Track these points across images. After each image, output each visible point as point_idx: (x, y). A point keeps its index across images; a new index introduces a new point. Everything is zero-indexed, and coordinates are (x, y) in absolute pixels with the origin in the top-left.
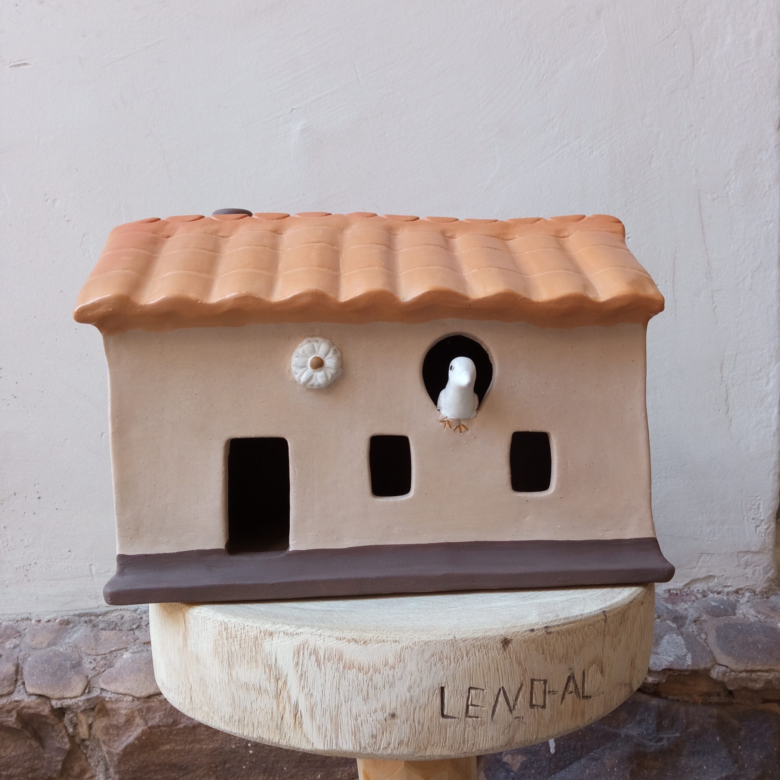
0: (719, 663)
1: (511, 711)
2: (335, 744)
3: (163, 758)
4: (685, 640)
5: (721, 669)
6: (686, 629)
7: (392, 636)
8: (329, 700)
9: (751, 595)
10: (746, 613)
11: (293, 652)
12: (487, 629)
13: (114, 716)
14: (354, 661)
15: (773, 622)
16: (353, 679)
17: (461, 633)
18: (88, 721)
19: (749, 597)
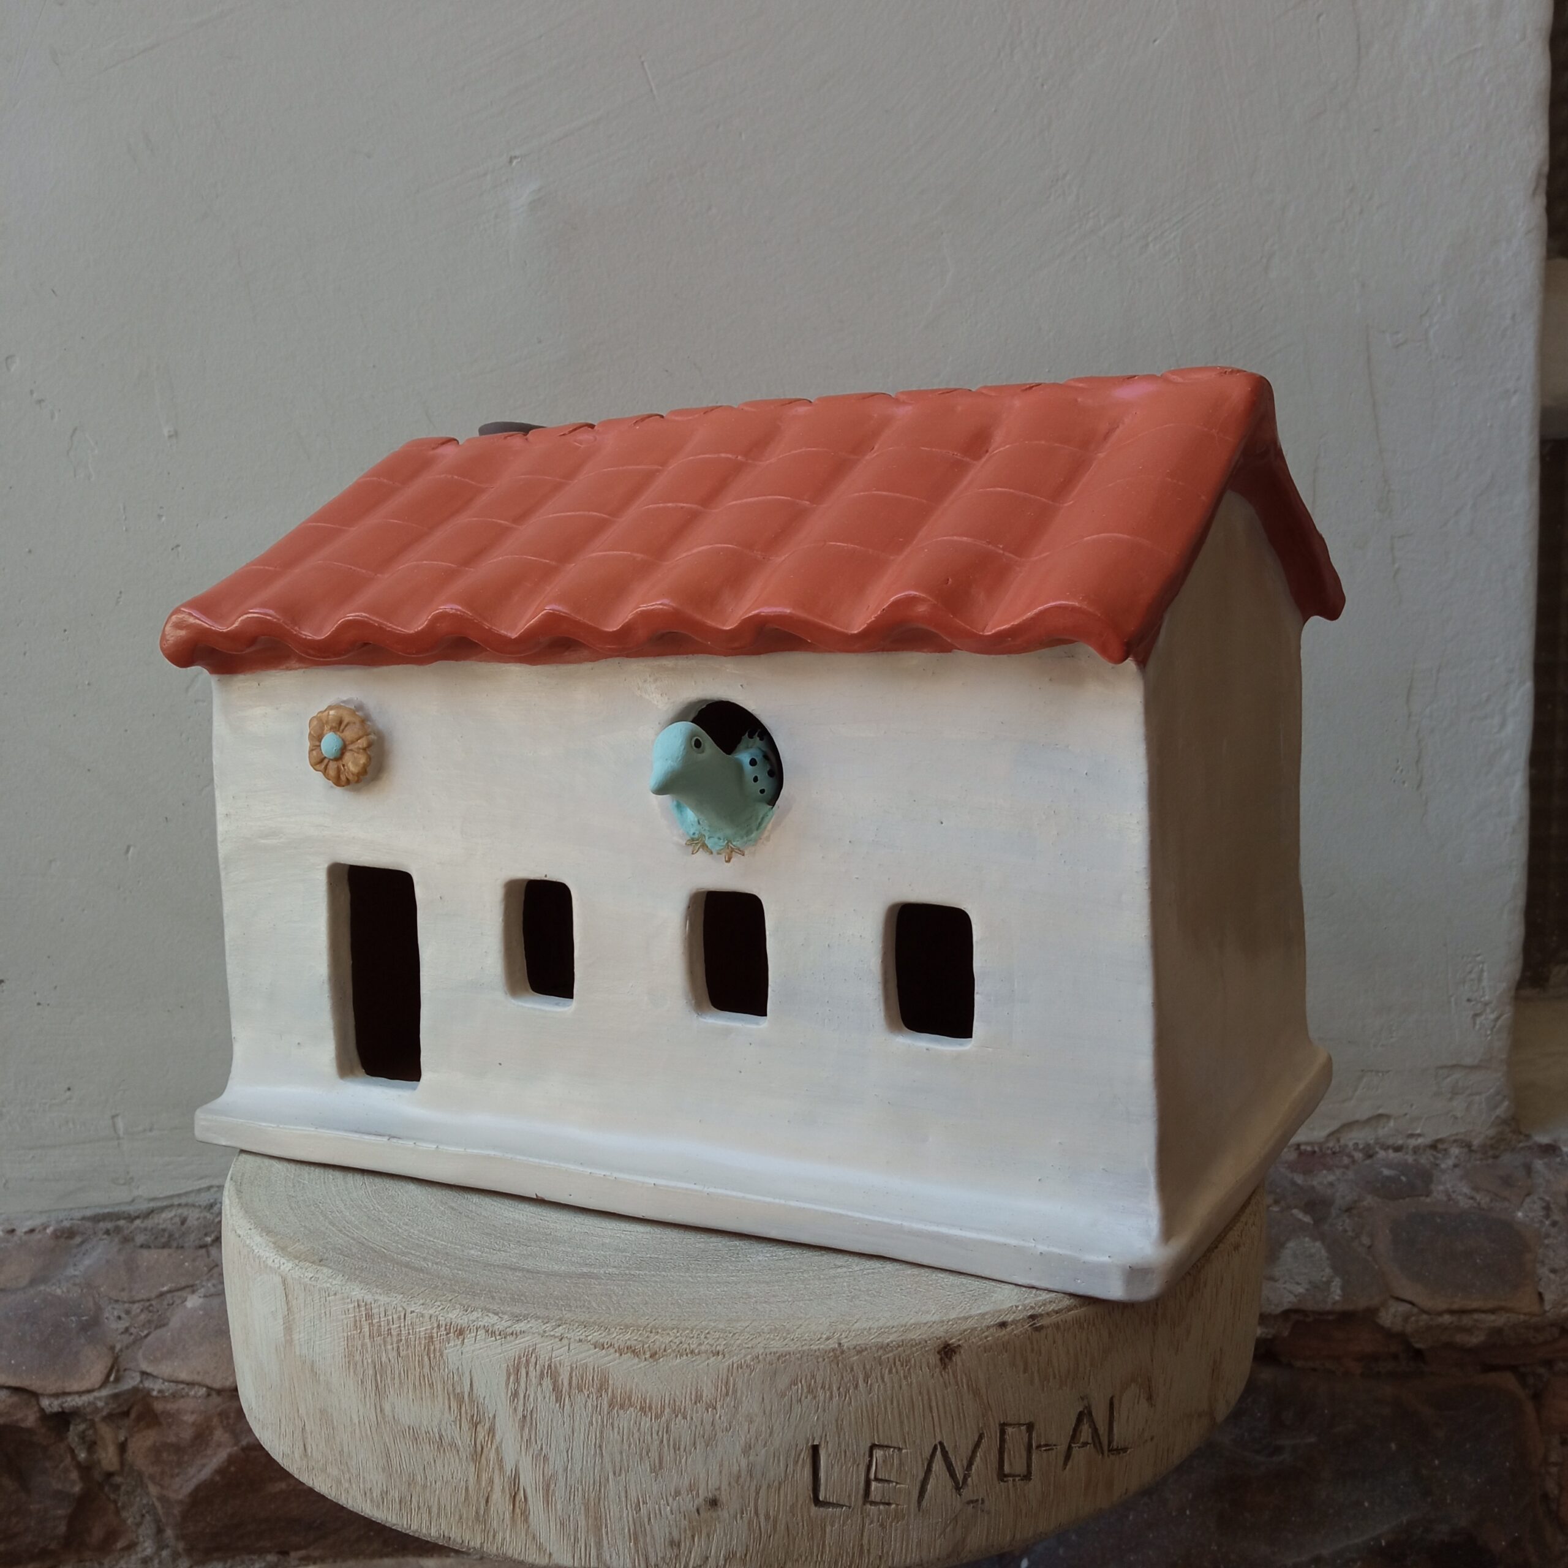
0: (1396, 1295)
1: (958, 1488)
2: (595, 1557)
3: (273, 1506)
4: (1329, 1251)
5: (1399, 1309)
6: (1331, 1225)
7: (710, 1341)
8: (582, 1469)
9: (1462, 1153)
10: (1451, 1190)
11: (505, 1371)
12: (909, 1324)
13: (170, 1425)
14: (631, 1392)
15: (1506, 1209)
16: (629, 1429)
17: (853, 1334)
18: (117, 1437)
19: (1458, 1158)
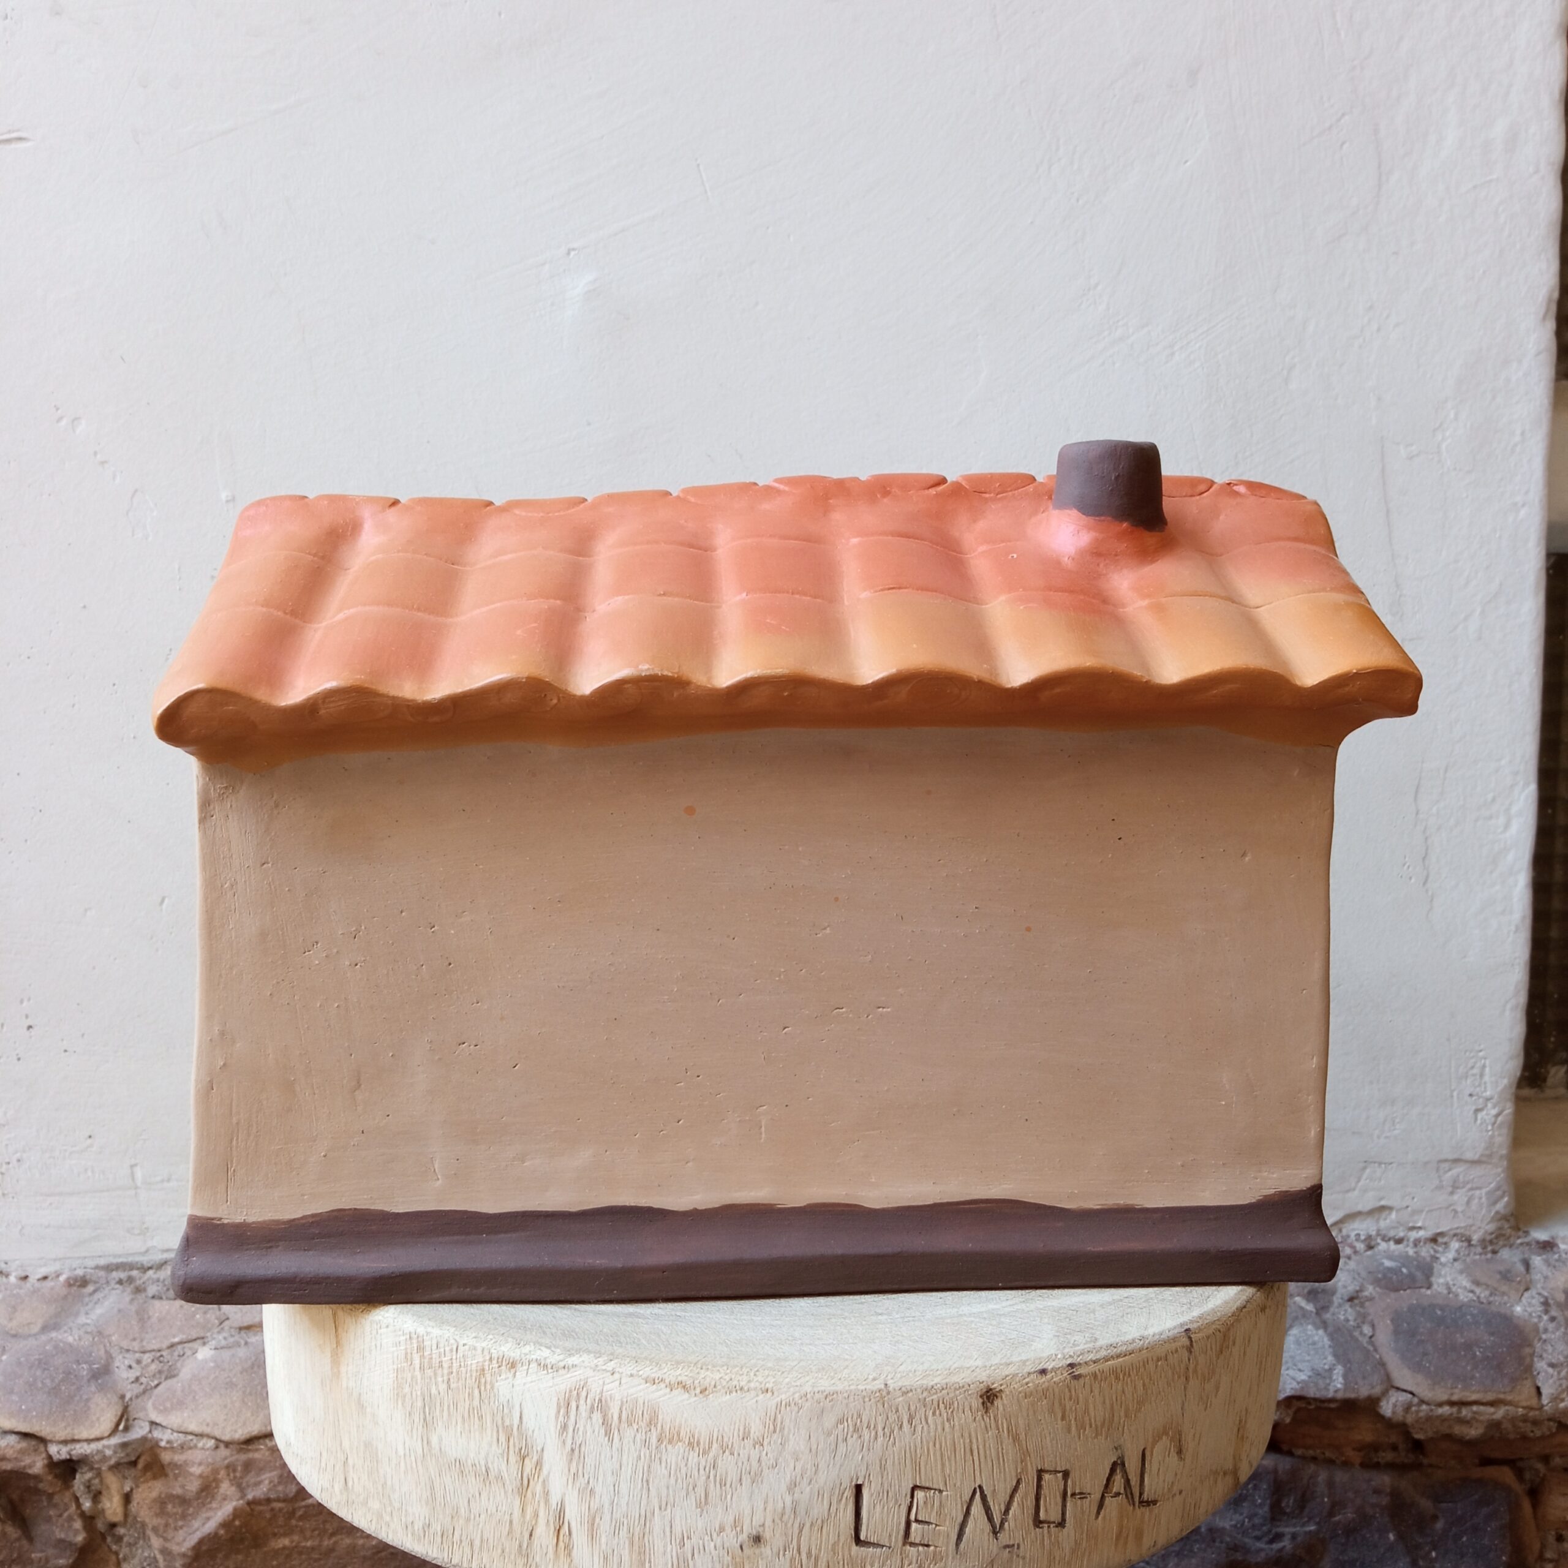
0: (1398, 1385)
1: (995, 1533)
4: (1332, 1337)
5: (1400, 1399)
6: (1334, 1314)
7: (760, 1379)
8: (627, 1504)
9: (1462, 1247)
10: (1451, 1283)
11: (555, 1403)
12: (952, 1369)
13: (176, 1477)
14: (680, 1427)
15: (1505, 1304)
16: (677, 1464)
17: (899, 1376)
18: (122, 1487)
19: (1458, 1251)
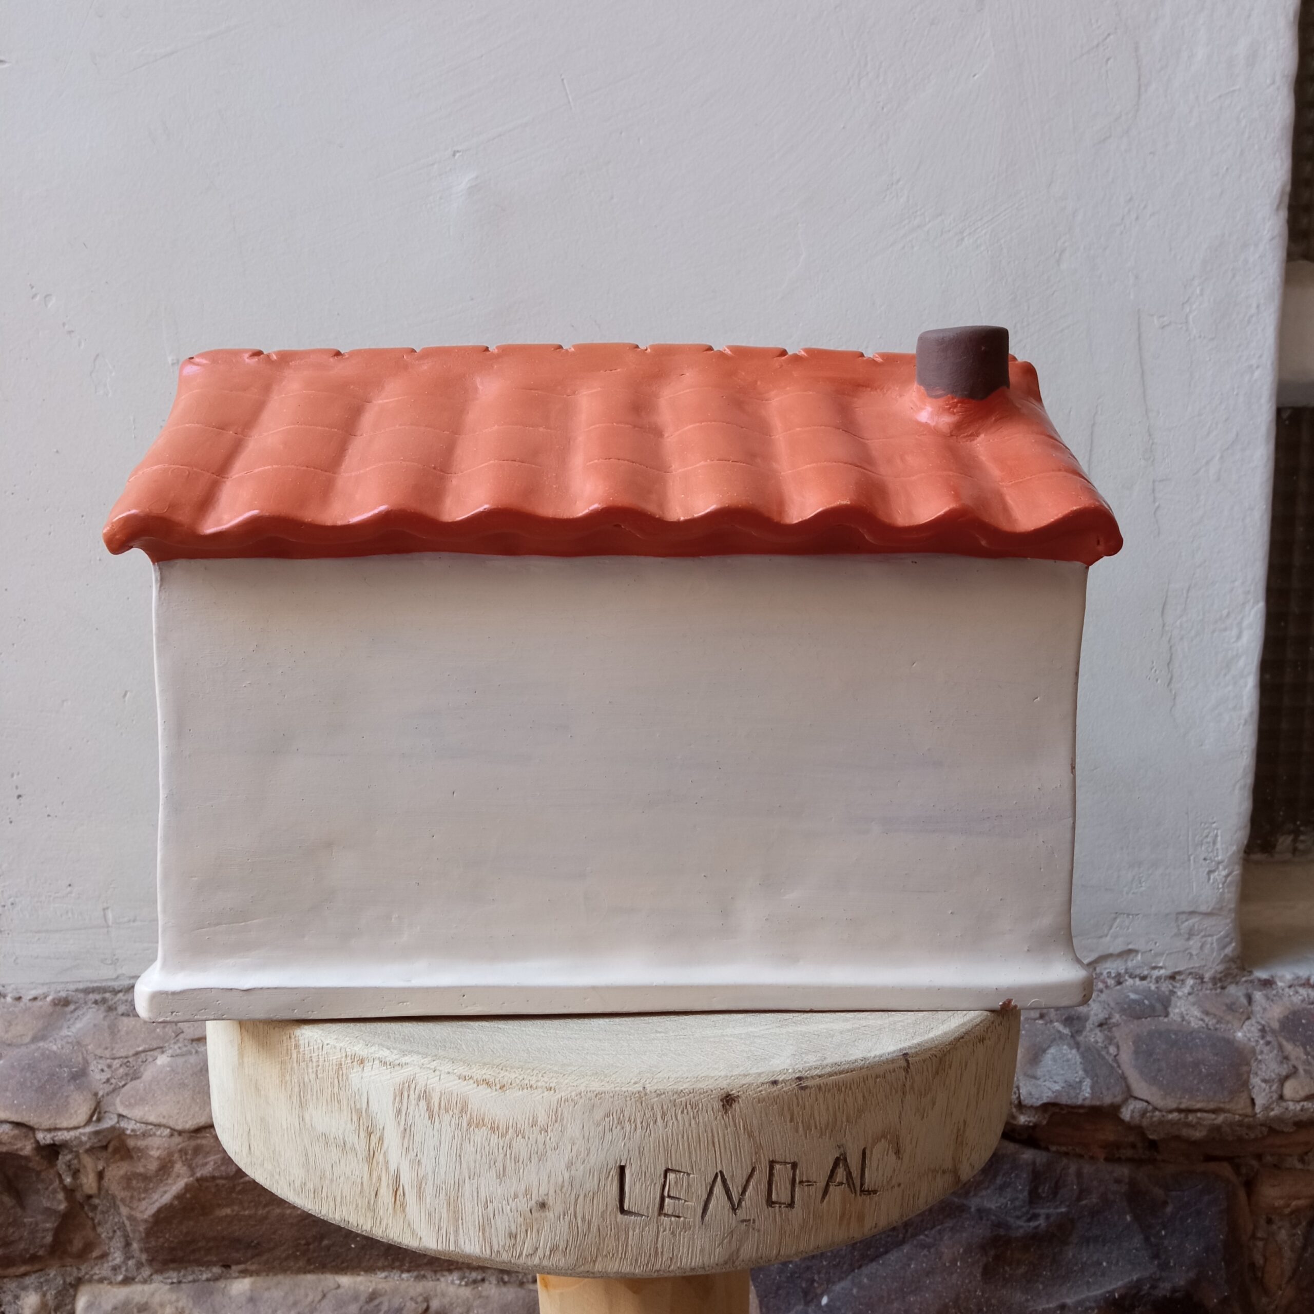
0: (1136, 1094)
1: (734, 1209)
2: (453, 1243)
3: (219, 1228)
4: (1083, 1056)
5: (1137, 1106)
6: (1086, 1037)
7: (546, 1079)
8: (445, 1172)
9: (1196, 983)
10: (1185, 1013)
11: (392, 1093)
12: (699, 1077)
13: (139, 1158)
14: (484, 1115)
15: (1229, 1030)
16: (482, 1144)
17: (655, 1081)
18: (96, 1167)
19: (1192, 987)
